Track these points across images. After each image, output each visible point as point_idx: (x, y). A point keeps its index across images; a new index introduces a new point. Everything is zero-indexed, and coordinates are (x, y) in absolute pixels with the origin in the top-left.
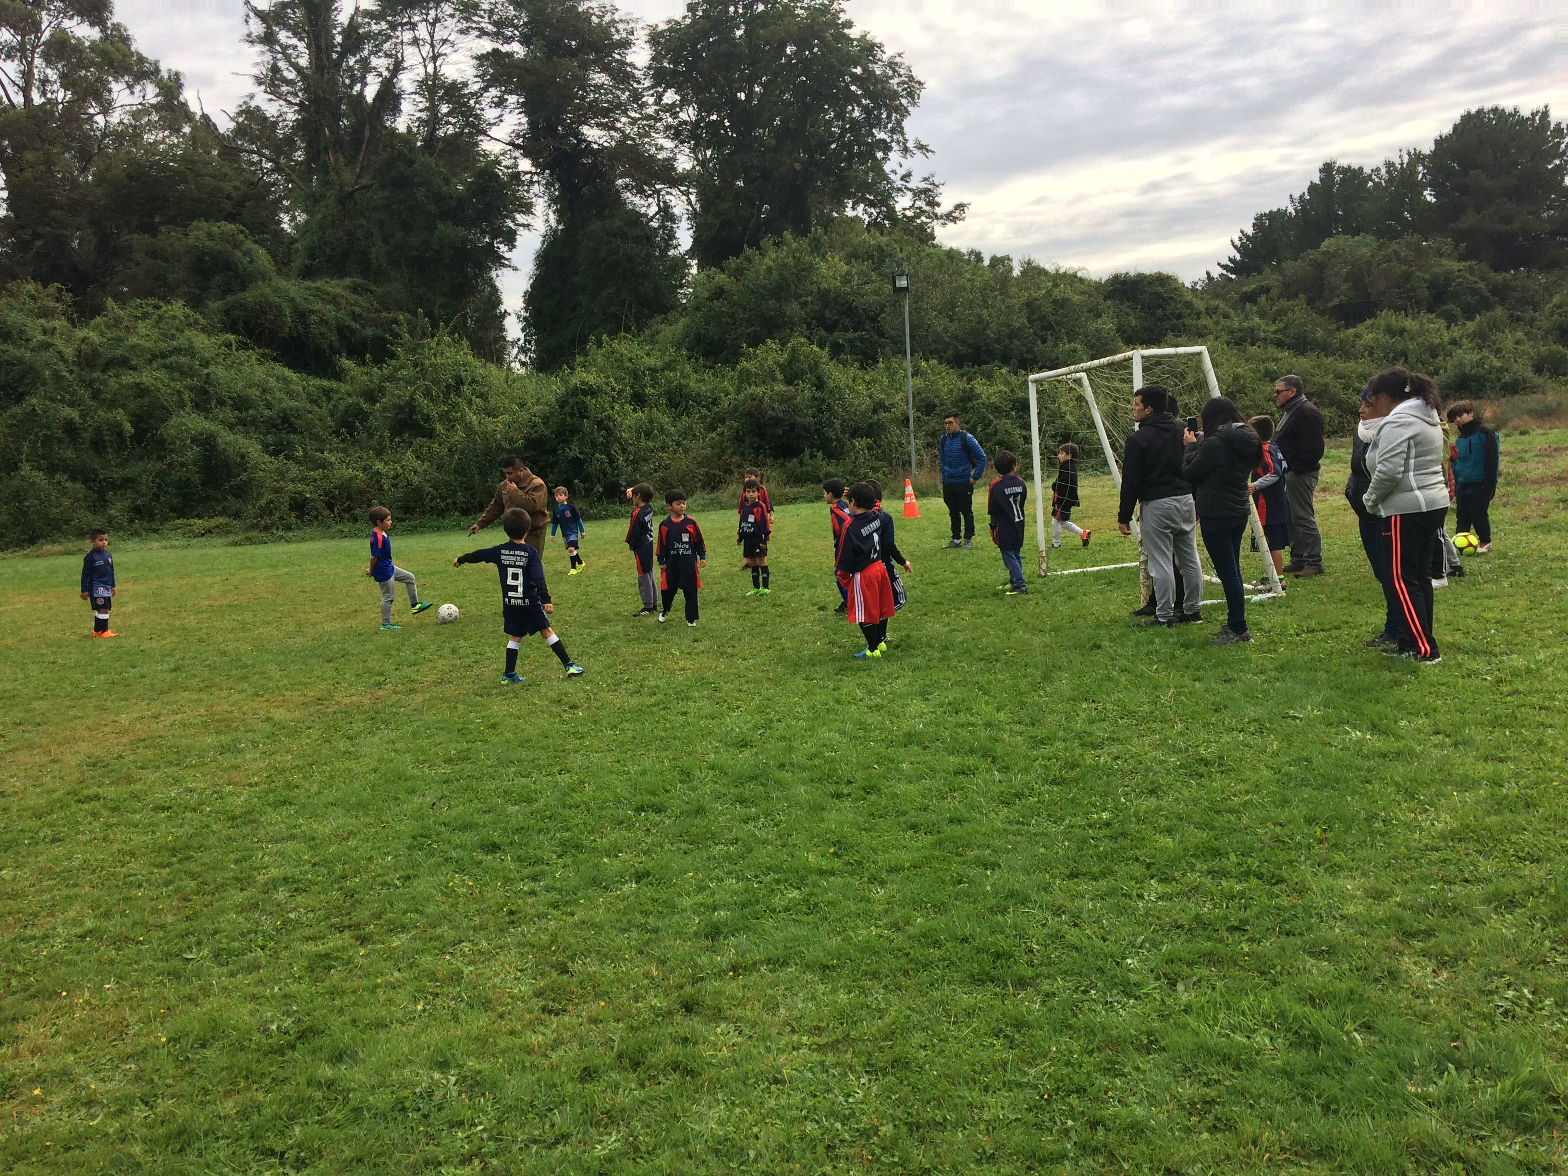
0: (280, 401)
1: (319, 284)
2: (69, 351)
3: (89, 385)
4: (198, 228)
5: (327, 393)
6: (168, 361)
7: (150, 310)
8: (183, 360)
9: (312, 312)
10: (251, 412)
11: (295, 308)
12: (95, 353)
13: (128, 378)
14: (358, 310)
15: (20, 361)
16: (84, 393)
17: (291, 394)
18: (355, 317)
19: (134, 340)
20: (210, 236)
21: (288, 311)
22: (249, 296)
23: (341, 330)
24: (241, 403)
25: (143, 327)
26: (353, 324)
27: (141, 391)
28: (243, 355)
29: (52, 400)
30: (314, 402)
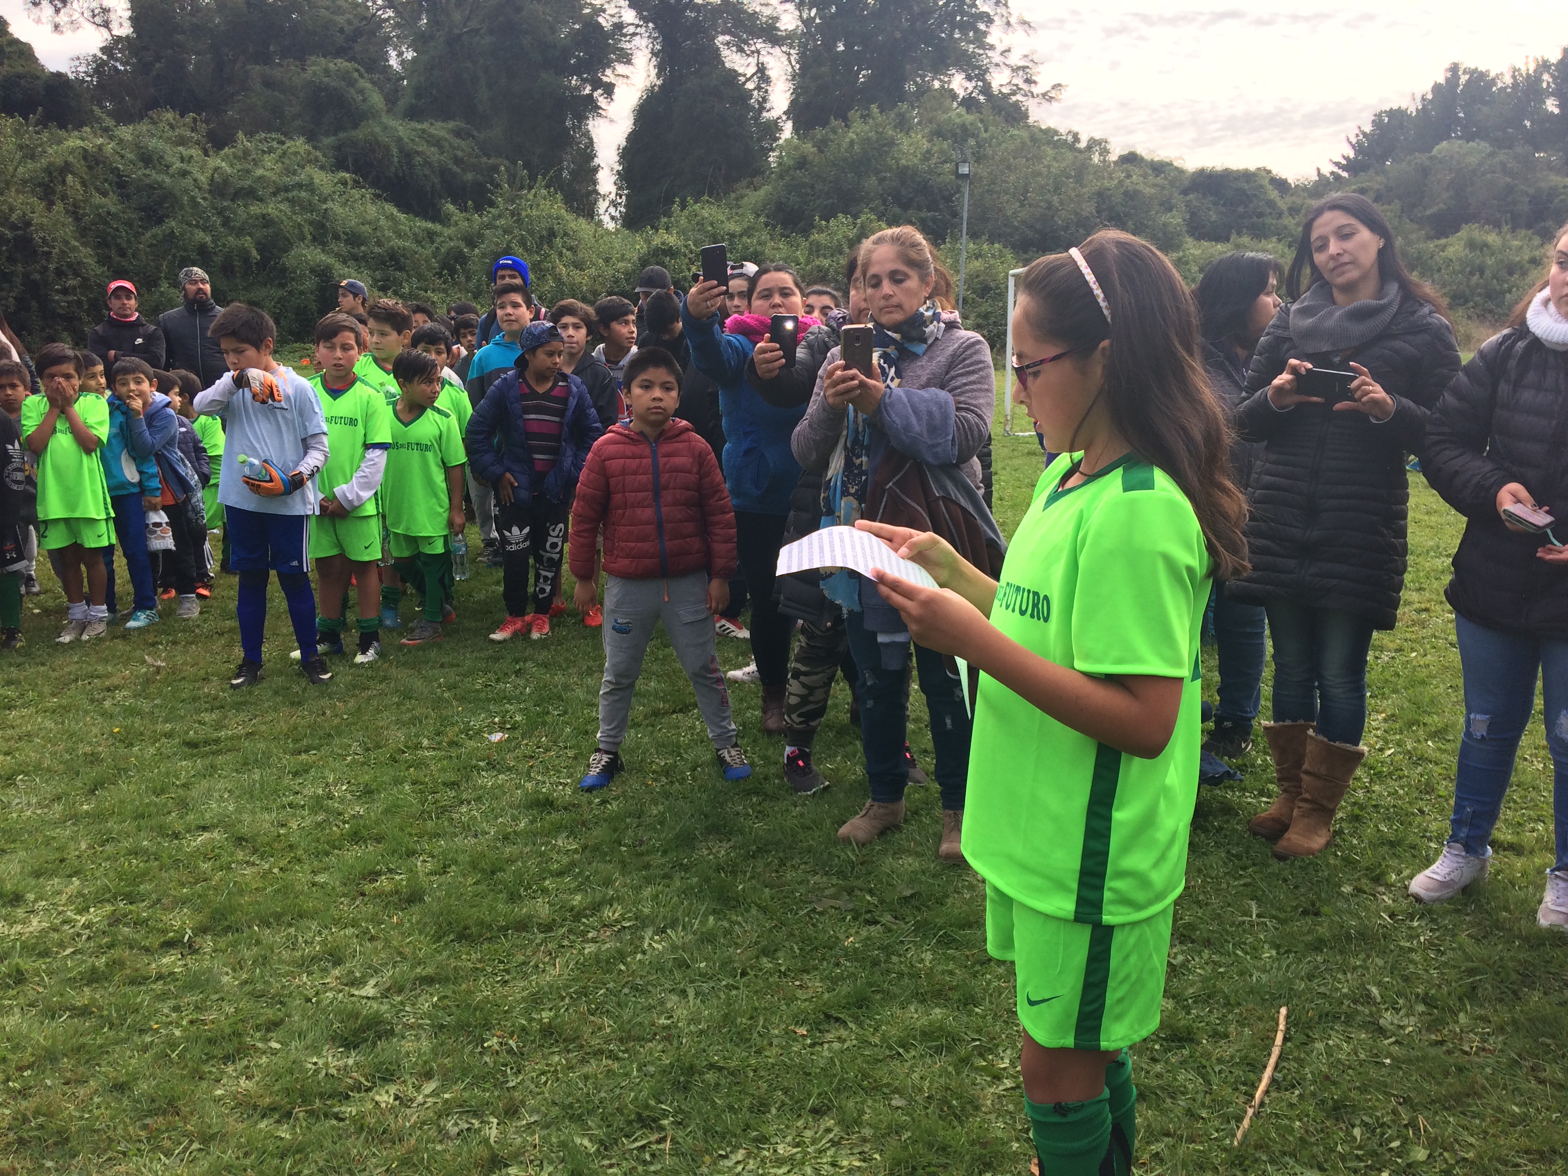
0: (389, 239)
1: (425, 126)
2: (203, 179)
3: (220, 212)
4: (315, 64)
5: (431, 236)
6: (290, 195)
7: (275, 144)
8: (303, 194)
9: (418, 153)
10: (363, 248)
11: (401, 151)
12: (226, 182)
13: (255, 209)
14: (460, 154)
15: (161, 185)
16: (217, 220)
17: (399, 235)
18: (457, 161)
19: (260, 172)
20: (327, 71)
21: (395, 151)
22: (359, 134)
23: (444, 172)
24: (354, 239)
25: (268, 161)
26: (455, 168)
27: (267, 221)
28: (356, 193)
29: (189, 224)
30: (418, 242)
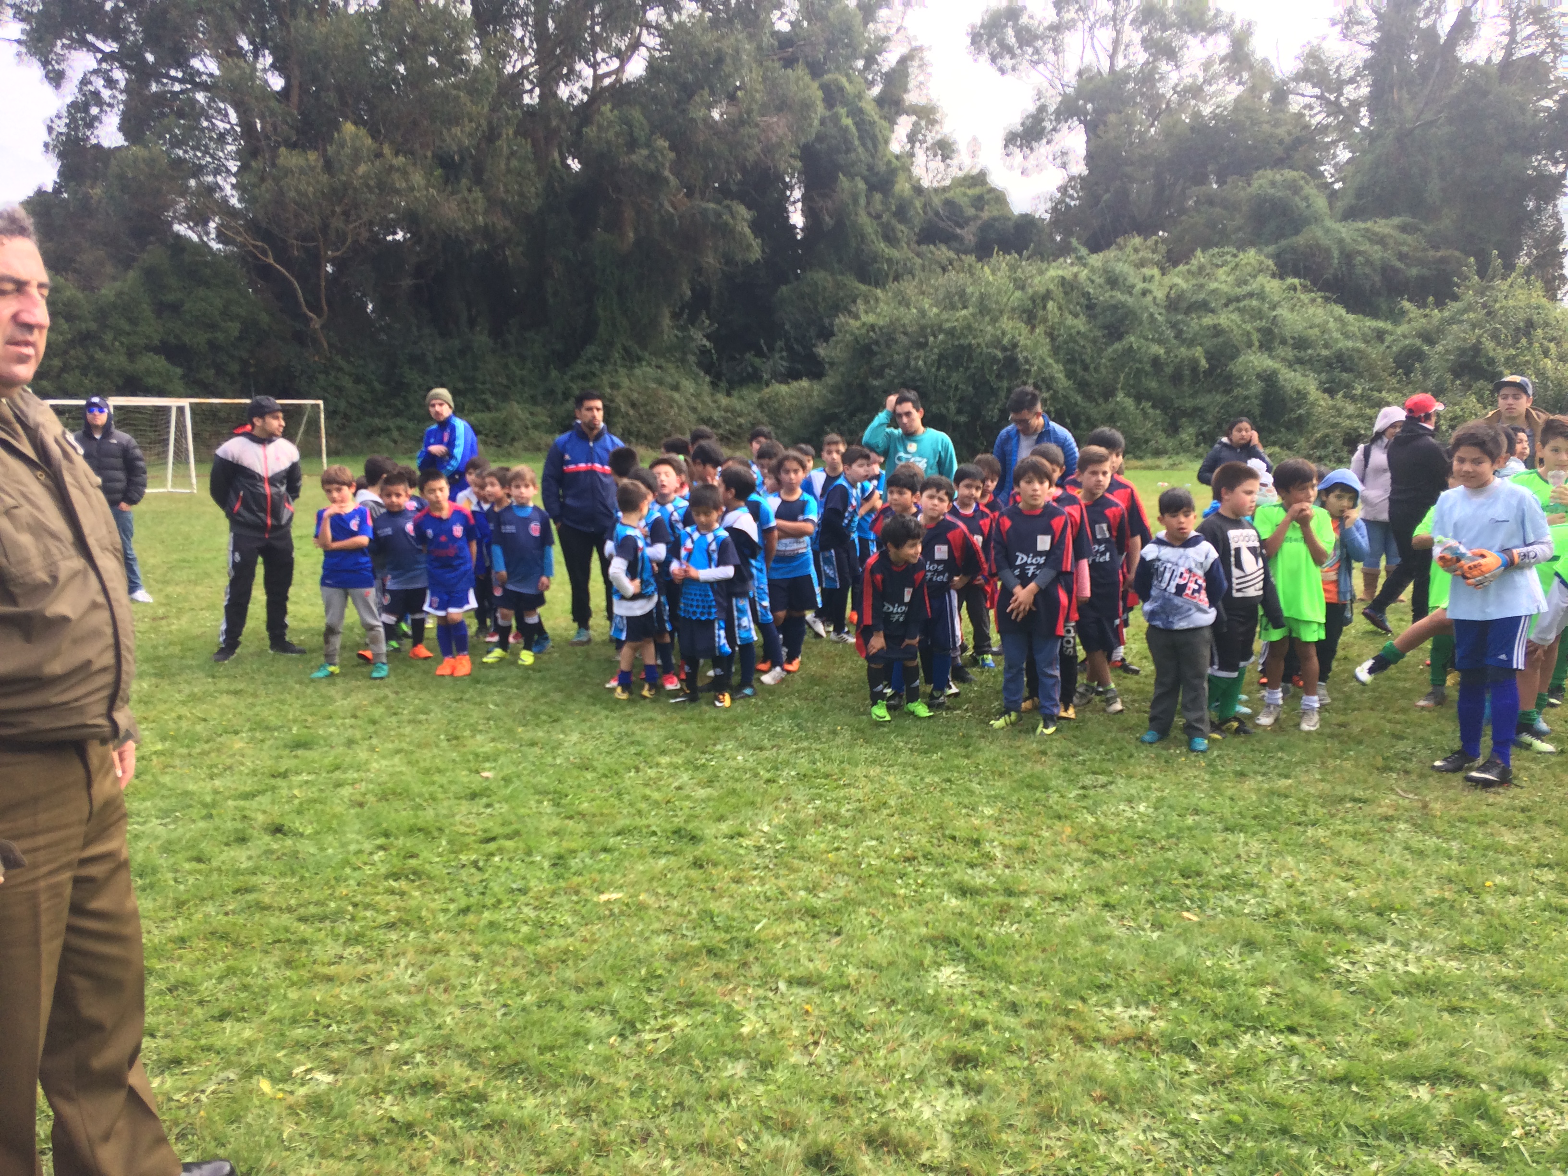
0: (1337, 341)
1: (1369, 224)
2: (1160, 294)
3: (1174, 325)
4: (1259, 178)
5: (1380, 335)
6: (1242, 304)
7: (1229, 258)
8: (1254, 303)
9: (1359, 253)
10: (1310, 351)
11: (1342, 252)
12: (1181, 296)
13: (1208, 320)
14: (1405, 249)
15: (1123, 305)
16: (1170, 333)
17: (1347, 336)
18: (1402, 257)
19: (1214, 285)
20: (1273, 184)
21: (1336, 254)
22: (1300, 240)
23: (1386, 271)
24: (1301, 343)
25: (1221, 273)
26: (1398, 264)
27: (1217, 331)
28: (1305, 297)
29: (1147, 339)
30: (1367, 342)
